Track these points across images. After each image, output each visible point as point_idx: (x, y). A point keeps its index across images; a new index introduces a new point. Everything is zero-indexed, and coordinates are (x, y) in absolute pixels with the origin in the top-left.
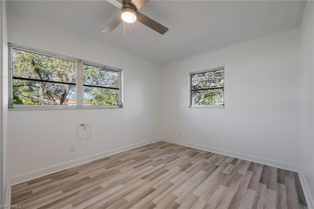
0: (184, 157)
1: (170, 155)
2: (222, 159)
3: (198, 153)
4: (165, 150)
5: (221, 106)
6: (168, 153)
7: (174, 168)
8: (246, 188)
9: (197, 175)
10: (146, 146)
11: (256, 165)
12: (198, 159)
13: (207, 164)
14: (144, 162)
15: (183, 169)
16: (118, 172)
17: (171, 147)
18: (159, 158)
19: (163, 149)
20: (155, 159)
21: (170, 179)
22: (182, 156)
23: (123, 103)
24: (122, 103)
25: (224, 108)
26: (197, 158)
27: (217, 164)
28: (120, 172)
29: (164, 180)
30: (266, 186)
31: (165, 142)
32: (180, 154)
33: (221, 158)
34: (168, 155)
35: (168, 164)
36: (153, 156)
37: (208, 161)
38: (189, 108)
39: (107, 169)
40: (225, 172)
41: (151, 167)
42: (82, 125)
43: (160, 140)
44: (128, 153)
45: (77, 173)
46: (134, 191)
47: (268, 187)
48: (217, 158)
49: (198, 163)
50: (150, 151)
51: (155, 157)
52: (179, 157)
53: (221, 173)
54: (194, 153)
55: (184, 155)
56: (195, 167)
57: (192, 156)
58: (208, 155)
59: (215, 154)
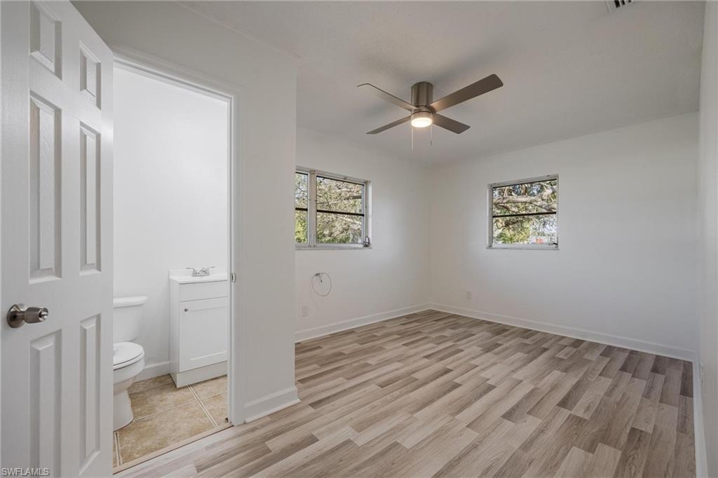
0: (482, 335)
1: (456, 331)
2: (553, 340)
3: (507, 330)
4: (445, 324)
5: (551, 246)
6: (452, 329)
7: (471, 348)
8: (597, 376)
9: (513, 358)
10: (408, 317)
11: (616, 350)
12: (508, 338)
13: (526, 345)
14: (414, 339)
15: (488, 350)
16: (381, 348)
17: (455, 319)
18: (439, 335)
19: (441, 323)
20: (434, 336)
21: (469, 360)
22: (479, 333)
23: (371, 240)
24: (369, 239)
25: (558, 250)
26: (505, 336)
27: (545, 346)
28: (385, 349)
29: (461, 360)
30: (631, 375)
31: (438, 312)
32: (474, 330)
33: (551, 339)
34: (452, 331)
35: (458, 343)
36: (427, 331)
37: (527, 341)
38: (487, 248)
39: (362, 344)
40: (561, 355)
41: (431, 345)
42: (317, 275)
43: (428, 309)
44: (381, 326)
45: (320, 347)
46: (420, 370)
47: (633, 376)
48: (544, 338)
49: (510, 343)
50: (418, 324)
51: (430, 333)
52: (474, 335)
53: (553, 357)
54: (500, 330)
55: (482, 331)
56: (506, 349)
57: (498, 334)
58: (527, 333)
59: (539, 332)
